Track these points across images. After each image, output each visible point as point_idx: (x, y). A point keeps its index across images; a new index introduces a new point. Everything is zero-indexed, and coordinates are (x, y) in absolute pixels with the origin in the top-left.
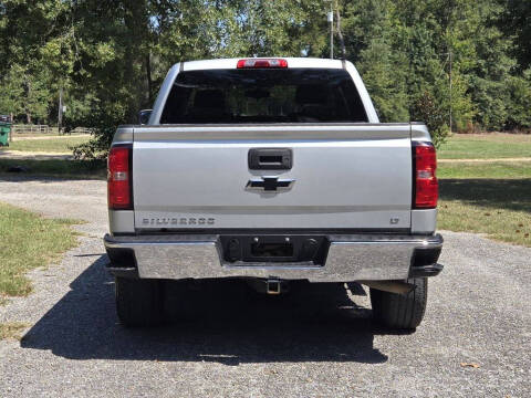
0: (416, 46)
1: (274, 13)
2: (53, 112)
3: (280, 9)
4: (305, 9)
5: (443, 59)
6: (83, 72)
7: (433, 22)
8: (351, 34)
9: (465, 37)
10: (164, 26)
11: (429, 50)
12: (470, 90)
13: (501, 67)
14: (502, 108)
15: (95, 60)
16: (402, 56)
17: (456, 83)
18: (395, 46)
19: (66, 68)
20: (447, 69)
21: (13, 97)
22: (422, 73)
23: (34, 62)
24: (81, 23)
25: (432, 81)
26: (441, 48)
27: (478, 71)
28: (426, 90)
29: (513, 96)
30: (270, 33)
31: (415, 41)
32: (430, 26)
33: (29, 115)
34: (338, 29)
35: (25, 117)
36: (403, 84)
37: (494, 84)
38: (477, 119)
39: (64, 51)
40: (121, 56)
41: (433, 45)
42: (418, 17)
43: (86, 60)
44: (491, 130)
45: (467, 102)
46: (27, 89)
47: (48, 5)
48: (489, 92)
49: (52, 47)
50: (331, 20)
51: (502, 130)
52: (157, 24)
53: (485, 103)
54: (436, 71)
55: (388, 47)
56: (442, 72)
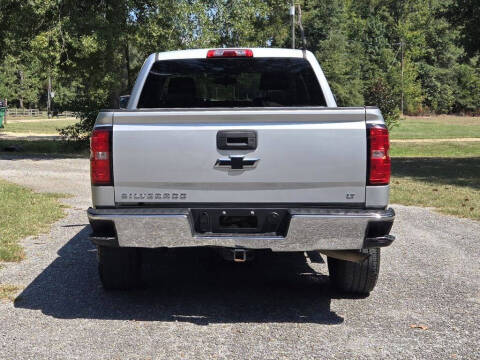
0: (370, 36)
1: (241, 8)
2: (43, 98)
3: (247, 4)
4: (270, 4)
5: (395, 48)
6: (68, 62)
7: (387, 14)
8: (311, 26)
9: (416, 28)
10: (141, 19)
11: (382, 40)
12: (420, 77)
13: (449, 55)
14: (450, 93)
15: (80, 51)
16: (358, 45)
17: (408, 70)
18: (351, 37)
19: (54, 58)
20: (399, 57)
21: (7, 84)
22: (376, 61)
23: (25, 53)
24: (67, 19)
25: (385, 69)
26: (393, 38)
27: (429, 61)
28: (380, 76)
29: (460, 82)
30: (238, 25)
31: (370, 33)
32: (383, 18)
34: (299, 20)
35: (18, 102)
36: (358, 71)
37: (442, 71)
38: (427, 103)
39: (51, 43)
41: (386, 36)
42: (372, 10)
43: (71, 51)
44: (439, 113)
45: (418, 88)
46: (19, 77)
48: (437, 78)
49: (42, 39)
50: (293, 13)
51: (449, 113)
52: (135, 18)
53: (434, 88)
54: (389, 59)
55: (345, 37)
56: (395, 60)
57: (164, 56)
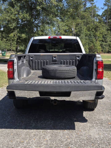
0: (90, 36)
1: (61, 27)
3: (63, 26)
4: (68, 26)
5: (96, 38)
6: (19, 40)
7: (94, 31)
8: (77, 33)
9: (100, 34)
10: (37, 30)
11: (93, 37)
12: (101, 45)
13: (107, 40)
14: (107, 48)
15: (22, 38)
16: (88, 38)
17: (98, 44)
18: (86, 36)
19: (15, 39)
20: (96, 41)
22: (91, 41)
23: (8, 38)
24: (18, 30)
25: (93, 43)
26: (95, 36)
27: (103, 41)
28: (92, 45)
29: (109, 46)
30: (61, 31)
31: (90, 35)
32: (93, 32)
33: (12, 50)
34: (74, 32)
35: (11, 50)
36: (87, 44)
37: (106, 44)
38: (102, 51)
39: (14, 35)
40: (27, 37)
41: (93, 36)
42: (91, 30)
43: (19, 38)
44: (105, 53)
45: (100, 47)
46: (11, 44)
47: (11, 25)
48: (104, 45)
49: (12, 35)
50: (73, 30)
51: (107, 53)
52: (36, 30)
53: (104, 47)
54: (94, 41)
55: (84, 36)
56: (95, 41)
57: (36, 38)
